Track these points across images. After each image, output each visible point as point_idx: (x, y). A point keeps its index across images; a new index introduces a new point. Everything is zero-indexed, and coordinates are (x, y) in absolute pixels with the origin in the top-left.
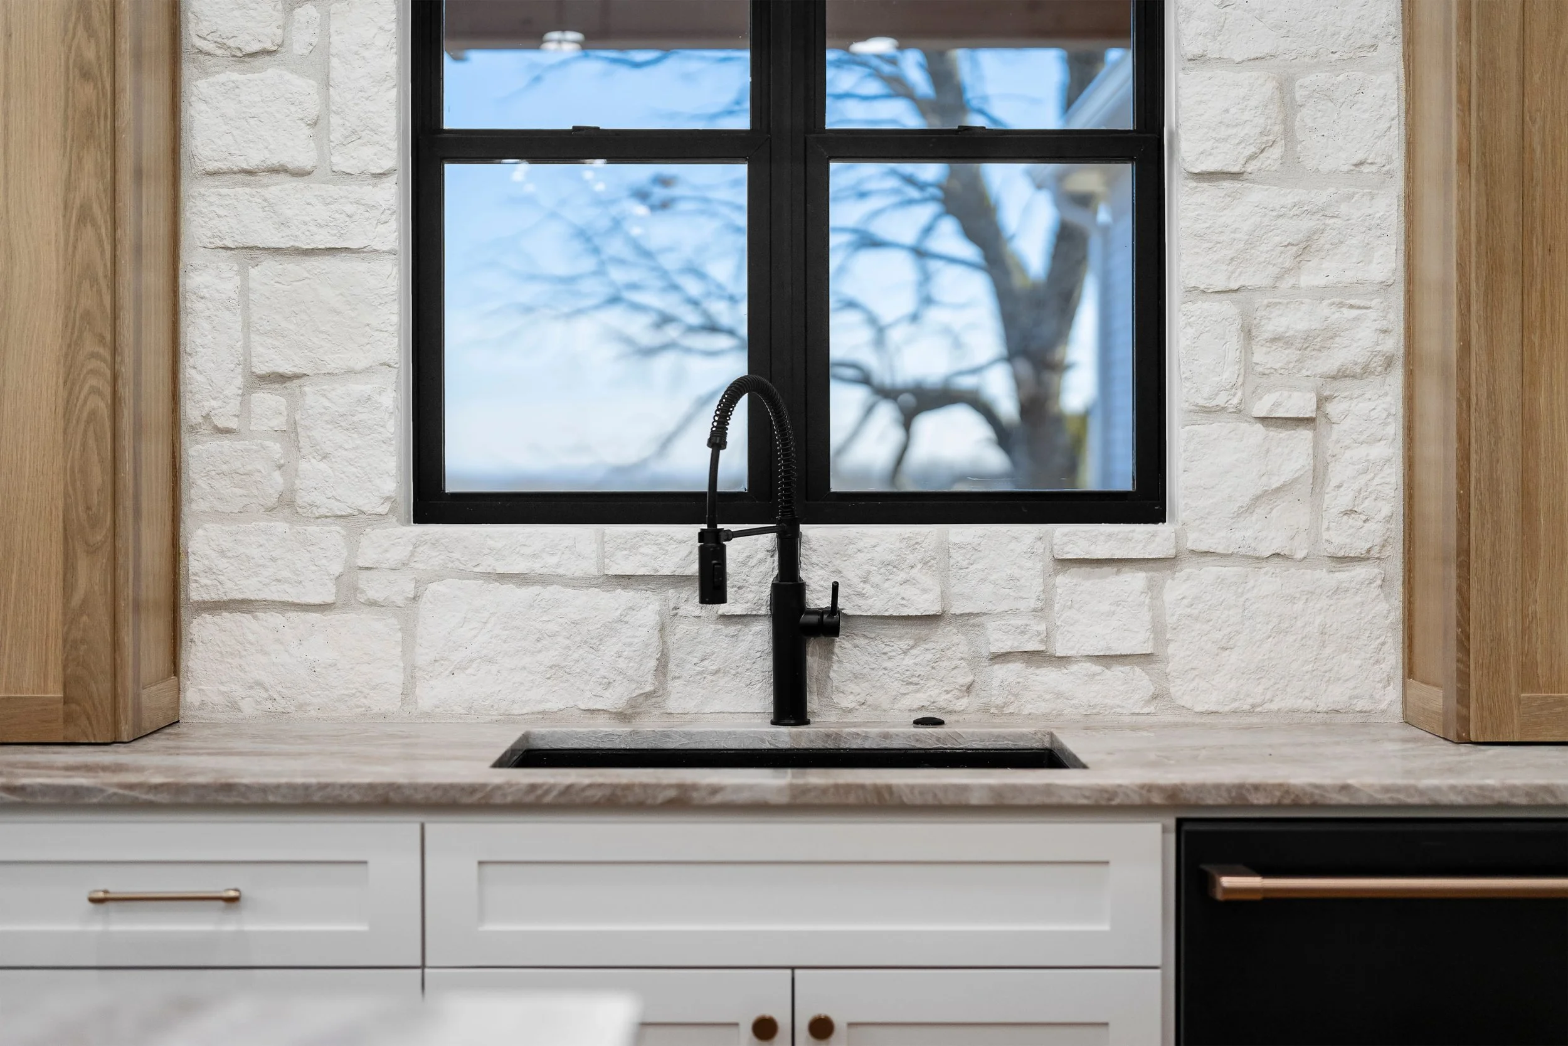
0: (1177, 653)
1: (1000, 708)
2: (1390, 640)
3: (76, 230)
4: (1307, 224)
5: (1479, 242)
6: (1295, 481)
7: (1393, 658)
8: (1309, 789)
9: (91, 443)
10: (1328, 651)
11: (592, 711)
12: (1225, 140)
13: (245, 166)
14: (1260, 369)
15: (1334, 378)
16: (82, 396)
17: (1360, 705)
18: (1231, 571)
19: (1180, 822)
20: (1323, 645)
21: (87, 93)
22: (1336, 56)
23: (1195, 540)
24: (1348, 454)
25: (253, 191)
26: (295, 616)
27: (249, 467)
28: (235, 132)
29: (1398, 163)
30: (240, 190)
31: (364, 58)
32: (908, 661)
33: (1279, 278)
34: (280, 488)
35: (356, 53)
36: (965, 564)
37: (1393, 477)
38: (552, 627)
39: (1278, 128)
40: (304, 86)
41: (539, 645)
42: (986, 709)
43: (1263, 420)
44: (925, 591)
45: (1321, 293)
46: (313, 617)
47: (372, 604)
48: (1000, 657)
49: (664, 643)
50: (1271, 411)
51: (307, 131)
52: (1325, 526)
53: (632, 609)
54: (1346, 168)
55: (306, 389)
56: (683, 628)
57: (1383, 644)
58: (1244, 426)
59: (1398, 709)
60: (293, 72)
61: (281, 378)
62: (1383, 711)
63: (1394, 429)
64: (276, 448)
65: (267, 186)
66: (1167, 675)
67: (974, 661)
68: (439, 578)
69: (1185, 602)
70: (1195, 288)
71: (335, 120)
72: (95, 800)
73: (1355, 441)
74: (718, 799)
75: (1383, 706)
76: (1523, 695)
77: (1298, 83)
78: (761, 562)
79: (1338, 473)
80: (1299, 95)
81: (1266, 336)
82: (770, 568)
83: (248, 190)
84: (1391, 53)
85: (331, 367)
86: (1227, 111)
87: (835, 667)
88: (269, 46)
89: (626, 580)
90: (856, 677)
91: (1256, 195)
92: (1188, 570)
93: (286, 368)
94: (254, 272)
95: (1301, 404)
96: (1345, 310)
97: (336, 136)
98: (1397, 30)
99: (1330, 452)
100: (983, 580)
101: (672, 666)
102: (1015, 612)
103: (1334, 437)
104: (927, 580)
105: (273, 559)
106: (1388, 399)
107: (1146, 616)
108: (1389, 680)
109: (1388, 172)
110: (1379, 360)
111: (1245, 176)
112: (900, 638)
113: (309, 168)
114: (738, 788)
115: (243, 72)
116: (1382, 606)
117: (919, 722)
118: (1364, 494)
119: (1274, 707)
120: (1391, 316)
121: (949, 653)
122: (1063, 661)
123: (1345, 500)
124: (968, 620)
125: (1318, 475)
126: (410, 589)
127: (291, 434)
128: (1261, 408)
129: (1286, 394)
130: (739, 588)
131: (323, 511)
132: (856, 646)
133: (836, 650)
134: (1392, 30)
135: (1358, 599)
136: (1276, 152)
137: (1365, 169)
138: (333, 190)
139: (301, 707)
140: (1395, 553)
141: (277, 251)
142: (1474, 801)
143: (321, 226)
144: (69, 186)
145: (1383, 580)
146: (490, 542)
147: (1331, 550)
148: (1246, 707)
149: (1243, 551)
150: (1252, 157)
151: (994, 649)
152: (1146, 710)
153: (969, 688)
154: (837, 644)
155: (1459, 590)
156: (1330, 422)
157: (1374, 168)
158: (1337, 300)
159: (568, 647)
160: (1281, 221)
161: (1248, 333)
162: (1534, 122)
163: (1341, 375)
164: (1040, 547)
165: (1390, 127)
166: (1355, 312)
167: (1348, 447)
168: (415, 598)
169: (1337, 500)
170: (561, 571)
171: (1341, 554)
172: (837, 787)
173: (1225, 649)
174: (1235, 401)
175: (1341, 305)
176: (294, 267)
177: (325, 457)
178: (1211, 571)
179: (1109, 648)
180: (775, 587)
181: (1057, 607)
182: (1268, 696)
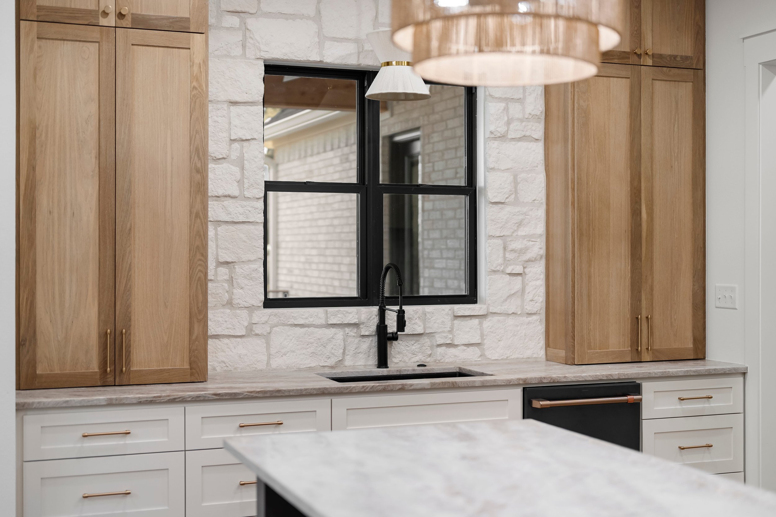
0: (487, 342)
1: (439, 360)
2: (542, 337)
3: (194, 220)
4: (521, 217)
5: (577, 227)
6: (517, 292)
7: (542, 342)
8: (557, 378)
9: (199, 287)
10: (526, 340)
11: (324, 366)
12: (500, 193)
13: (217, 195)
14: (508, 259)
15: (527, 261)
16: (196, 273)
17: (535, 356)
18: (501, 318)
19: (524, 388)
20: (525, 339)
21: (198, 177)
22: (528, 169)
23: (492, 309)
24: (531, 283)
25: (219, 203)
26: (233, 340)
27: (218, 292)
28: (214, 184)
29: (544, 200)
30: (215, 202)
31: (255, 161)
32: (414, 347)
33: (513, 233)
34: (228, 298)
35: (253, 160)
36: (430, 318)
37: (543, 290)
38: (312, 340)
39: (513, 189)
40: (236, 170)
41: (308, 346)
42: (435, 361)
43: (510, 274)
44: (419, 326)
45: (524, 237)
46: (239, 339)
47: (257, 335)
48: (440, 345)
49: (345, 344)
50: (511, 271)
51: (236, 184)
52: (525, 304)
53: (335, 334)
54: (531, 201)
55: (236, 266)
56: (350, 340)
57: (540, 338)
58: (504, 276)
59: (544, 357)
60: (232, 165)
61: (227, 263)
62: (540, 357)
63: (543, 276)
64: (226, 285)
65: (223, 201)
66: (484, 349)
67: (432, 347)
68: (276, 326)
69: (489, 327)
70: (492, 236)
71: (246, 181)
72: (241, 397)
73: (532, 280)
74: (412, 388)
75: (540, 356)
76: (588, 351)
77: (518, 177)
78: (374, 318)
79: (528, 289)
80: (519, 180)
81: (510, 249)
82: (375, 321)
83: (217, 202)
84: (541, 168)
85: (244, 259)
86: (501, 184)
87: (393, 350)
88: (225, 156)
89: (333, 325)
90: (399, 353)
91: (508, 209)
92: (490, 318)
93: (229, 260)
94: (219, 229)
95: (518, 269)
96: (530, 242)
97: (246, 186)
98: (543, 162)
99: (526, 283)
100: (435, 323)
101: (346, 351)
102: (443, 332)
103: (527, 278)
104: (420, 323)
105: (226, 321)
106: (541, 268)
107: (479, 332)
108: (542, 348)
109: (541, 203)
110: (539, 256)
111: (505, 203)
112: (412, 341)
113: (237, 196)
114: (417, 384)
115: (216, 164)
116: (540, 327)
117: (419, 366)
118: (535, 295)
119: (512, 357)
120: (542, 244)
121: (425, 345)
122: (456, 346)
123: (530, 297)
124: (430, 335)
125: (523, 290)
126: (268, 330)
127: (231, 281)
128: (509, 270)
129: (515, 266)
130: (367, 327)
131: (241, 306)
132: (399, 344)
133: (393, 345)
134: (542, 162)
135: (534, 325)
136: (513, 196)
137: (536, 202)
138: (244, 203)
139: (235, 368)
140: (543, 312)
141: (227, 222)
142: (594, 379)
143: (241, 214)
144: (192, 207)
145: (540, 320)
146: (293, 315)
147: (527, 311)
148: (505, 358)
149: (504, 312)
150: (507, 198)
151: (438, 343)
152: (479, 360)
153: (430, 355)
154: (393, 343)
155: (572, 323)
156: (526, 274)
157: (538, 202)
158: (529, 239)
159: (317, 347)
160: (514, 216)
161: (505, 249)
162: (590, 195)
163: (529, 261)
164: (450, 312)
165: (542, 190)
166: (533, 243)
167: (530, 282)
168: (269, 333)
169: (528, 297)
170: (314, 323)
171: (530, 312)
172: (442, 383)
173: (499, 341)
174: (502, 268)
175: (529, 241)
176: (231, 227)
177: (242, 288)
178: (496, 318)
179: (469, 342)
180: (377, 326)
181: (455, 330)
182: (511, 354)
